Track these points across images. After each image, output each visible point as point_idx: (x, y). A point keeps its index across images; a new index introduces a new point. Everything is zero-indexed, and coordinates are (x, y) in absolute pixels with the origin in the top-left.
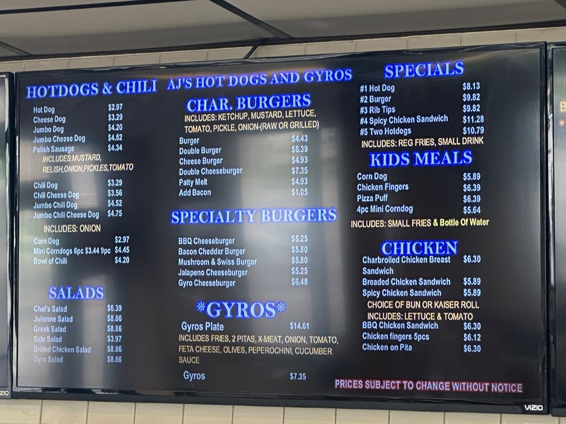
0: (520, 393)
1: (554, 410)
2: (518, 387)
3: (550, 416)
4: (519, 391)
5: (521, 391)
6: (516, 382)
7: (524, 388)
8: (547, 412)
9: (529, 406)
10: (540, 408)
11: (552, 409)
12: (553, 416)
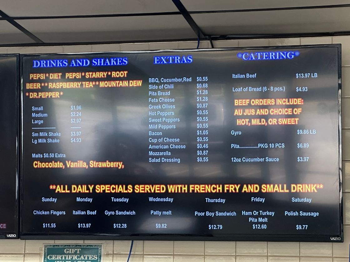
0: (4, 229)
1: (22, 237)
2: (4, 226)
3: (19, 239)
4: (4, 228)
5: (5, 228)
6: (3, 223)
7: (7, 226)
8: (18, 237)
9: (9, 235)
10: (15, 236)
11: (21, 236)
12: (21, 239)
